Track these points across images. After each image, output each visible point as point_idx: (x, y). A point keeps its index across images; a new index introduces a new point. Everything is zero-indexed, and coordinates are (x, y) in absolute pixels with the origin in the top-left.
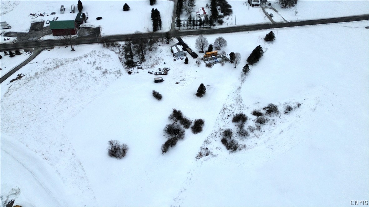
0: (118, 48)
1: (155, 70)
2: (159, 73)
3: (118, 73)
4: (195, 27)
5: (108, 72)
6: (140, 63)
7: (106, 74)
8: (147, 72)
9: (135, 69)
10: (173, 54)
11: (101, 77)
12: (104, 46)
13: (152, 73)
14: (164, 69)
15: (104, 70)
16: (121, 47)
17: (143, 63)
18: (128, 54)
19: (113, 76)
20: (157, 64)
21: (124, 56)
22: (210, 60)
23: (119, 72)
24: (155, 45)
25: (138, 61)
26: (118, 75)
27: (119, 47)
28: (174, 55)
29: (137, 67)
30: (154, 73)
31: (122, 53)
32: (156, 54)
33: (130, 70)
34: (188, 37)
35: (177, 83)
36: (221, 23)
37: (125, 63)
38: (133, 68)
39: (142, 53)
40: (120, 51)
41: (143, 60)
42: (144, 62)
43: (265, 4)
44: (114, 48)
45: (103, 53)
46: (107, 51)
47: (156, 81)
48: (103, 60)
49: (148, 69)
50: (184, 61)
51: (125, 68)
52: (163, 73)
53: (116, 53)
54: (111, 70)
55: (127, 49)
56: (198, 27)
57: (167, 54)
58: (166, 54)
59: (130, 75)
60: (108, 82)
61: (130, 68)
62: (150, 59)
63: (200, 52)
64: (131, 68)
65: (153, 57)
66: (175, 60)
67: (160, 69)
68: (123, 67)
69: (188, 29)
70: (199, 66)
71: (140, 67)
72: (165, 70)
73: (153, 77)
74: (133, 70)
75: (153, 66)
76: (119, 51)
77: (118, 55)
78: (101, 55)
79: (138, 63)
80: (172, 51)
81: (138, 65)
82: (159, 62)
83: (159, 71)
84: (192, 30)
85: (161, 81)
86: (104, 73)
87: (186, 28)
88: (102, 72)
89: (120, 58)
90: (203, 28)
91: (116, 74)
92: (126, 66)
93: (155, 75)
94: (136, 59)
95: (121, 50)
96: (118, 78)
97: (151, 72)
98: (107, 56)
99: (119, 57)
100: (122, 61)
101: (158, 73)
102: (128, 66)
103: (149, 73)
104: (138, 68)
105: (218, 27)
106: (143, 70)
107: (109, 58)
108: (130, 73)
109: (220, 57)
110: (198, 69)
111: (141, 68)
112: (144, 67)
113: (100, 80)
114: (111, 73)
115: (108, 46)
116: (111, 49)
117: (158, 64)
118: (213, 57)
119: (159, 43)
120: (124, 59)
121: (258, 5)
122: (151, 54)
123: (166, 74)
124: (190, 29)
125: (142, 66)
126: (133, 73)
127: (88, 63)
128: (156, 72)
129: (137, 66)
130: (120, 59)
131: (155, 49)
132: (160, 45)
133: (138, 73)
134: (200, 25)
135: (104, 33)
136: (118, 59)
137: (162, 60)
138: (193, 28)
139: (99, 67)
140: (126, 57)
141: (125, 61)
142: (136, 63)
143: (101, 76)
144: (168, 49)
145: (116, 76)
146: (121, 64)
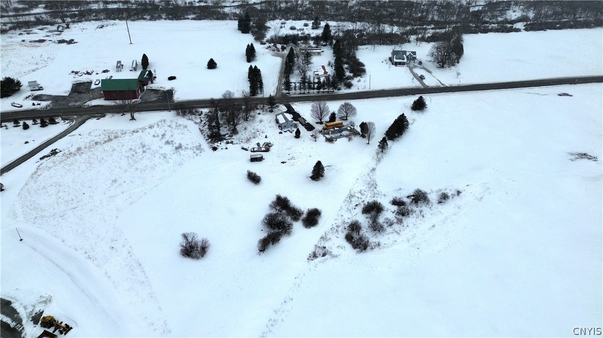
0: (198, 117)
1: (253, 144)
2: (257, 149)
3: (197, 149)
4: (311, 91)
5: (183, 147)
6: (230, 136)
7: (180, 150)
8: (241, 148)
9: (222, 143)
11: (172, 154)
12: (178, 114)
13: (247, 150)
14: (264, 144)
15: (177, 145)
16: (203, 116)
17: (234, 137)
18: (214, 124)
19: (190, 152)
20: (254, 137)
21: (207, 126)
22: (332, 134)
23: (199, 148)
24: (252, 113)
25: (228, 134)
26: (198, 152)
27: (200, 115)
28: (279, 126)
29: (225, 141)
30: (250, 149)
31: (205, 123)
32: (253, 125)
33: (216, 145)
34: (301, 104)
35: (283, 163)
36: (349, 86)
37: (208, 136)
38: (219, 142)
39: (234, 122)
40: (201, 121)
41: (234, 132)
42: (235, 134)
43: (414, 62)
44: (193, 117)
45: (176, 123)
46: (183, 121)
47: (253, 160)
48: (176, 132)
49: (242, 143)
50: (295, 135)
51: (209, 143)
52: (263, 149)
53: (196, 123)
54: (187, 145)
55: (211, 118)
56: (316, 91)
57: (270, 125)
58: (267, 125)
59: (215, 152)
60: (183, 160)
61: (215, 142)
62: (245, 131)
63: (317, 123)
64: (217, 142)
65: (249, 128)
66: (281, 133)
67: (258, 144)
68: (205, 140)
69: (300, 93)
70: (316, 141)
71: (229, 141)
72: (266, 145)
73: (249, 154)
74: (219, 145)
75: (248, 140)
76: (199, 120)
77: (198, 125)
78: (174, 125)
79: (227, 136)
80: (277, 121)
81: (227, 138)
82: (258, 135)
83: (257, 146)
84: (306, 94)
85: (260, 159)
86: (177, 148)
87: (298, 91)
88: (174, 148)
89: (202, 129)
90: (323, 92)
91: (195, 150)
93: (252, 151)
94: (224, 131)
95: (202, 119)
96: (197, 155)
97: (245, 147)
98: (182, 127)
99: (200, 129)
100: (204, 134)
101: (255, 149)
102: (212, 140)
103: (243, 148)
104: (228, 143)
105: (344, 91)
106: (234, 146)
107: (186, 129)
108: (215, 149)
109: (346, 129)
110: (314, 144)
111: (232, 143)
112: (235, 141)
113: (171, 157)
114: (186, 148)
115: (184, 114)
116: (188, 118)
117: (257, 138)
118: (336, 129)
119: (258, 111)
120: (208, 130)
121: (403, 64)
122: (245, 124)
123: (267, 150)
124: (304, 93)
125: (232, 140)
126: (219, 149)
127: (154, 136)
128: (254, 148)
129: (225, 139)
130: (201, 131)
131: (252, 118)
132: (259, 114)
133: (227, 148)
134: (319, 88)
135: (178, 97)
136: (199, 130)
137: (263, 132)
138: (308, 93)
139: (170, 140)
140: (210, 128)
141: (209, 133)
142: (225, 135)
143: (172, 152)
144: (271, 119)
145: (194, 152)
146: (203, 138)
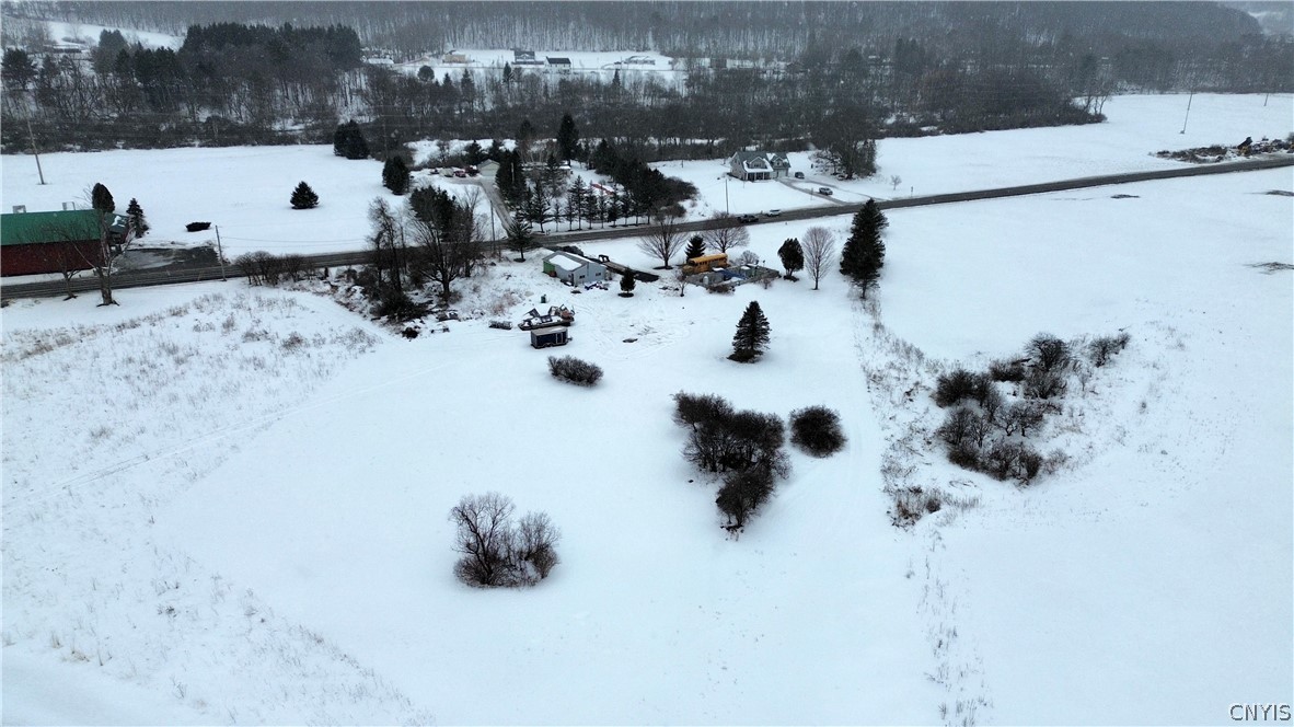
1: (516, 318)
2: (539, 321)
6: (440, 306)
8: (486, 325)
10: (558, 280)
13: (505, 327)
14: (550, 310)
28: (564, 281)
30: (514, 325)
32: (492, 283)
33: (409, 325)
38: (418, 320)
41: (448, 297)
42: (453, 303)
51: (384, 325)
59: (413, 340)
61: (402, 321)
63: (658, 269)
64: (409, 320)
65: (486, 290)
66: (575, 292)
67: (534, 313)
68: (368, 322)
70: (682, 295)
71: (446, 313)
74: (419, 324)
75: (498, 310)
81: (435, 310)
83: (533, 318)
92: (384, 319)
97: (500, 319)
102: (392, 318)
103: (495, 326)
104: (442, 319)
106: (463, 322)
108: (411, 334)
111: (454, 317)
112: (461, 315)
114: (319, 342)
117: (519, 305)
120: (365, 302)
125: (454, 312)
126: (425, 332)
129: (430, 312)
132: (493, 264)
133: (446, 330)
137: (528, 294)
144: (530, 271)
146: (358, 317)
